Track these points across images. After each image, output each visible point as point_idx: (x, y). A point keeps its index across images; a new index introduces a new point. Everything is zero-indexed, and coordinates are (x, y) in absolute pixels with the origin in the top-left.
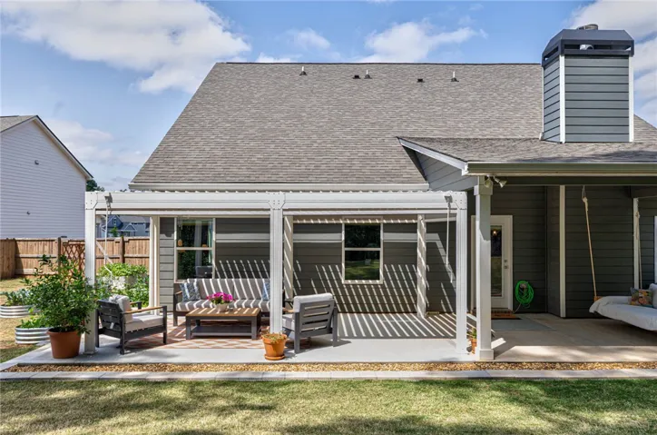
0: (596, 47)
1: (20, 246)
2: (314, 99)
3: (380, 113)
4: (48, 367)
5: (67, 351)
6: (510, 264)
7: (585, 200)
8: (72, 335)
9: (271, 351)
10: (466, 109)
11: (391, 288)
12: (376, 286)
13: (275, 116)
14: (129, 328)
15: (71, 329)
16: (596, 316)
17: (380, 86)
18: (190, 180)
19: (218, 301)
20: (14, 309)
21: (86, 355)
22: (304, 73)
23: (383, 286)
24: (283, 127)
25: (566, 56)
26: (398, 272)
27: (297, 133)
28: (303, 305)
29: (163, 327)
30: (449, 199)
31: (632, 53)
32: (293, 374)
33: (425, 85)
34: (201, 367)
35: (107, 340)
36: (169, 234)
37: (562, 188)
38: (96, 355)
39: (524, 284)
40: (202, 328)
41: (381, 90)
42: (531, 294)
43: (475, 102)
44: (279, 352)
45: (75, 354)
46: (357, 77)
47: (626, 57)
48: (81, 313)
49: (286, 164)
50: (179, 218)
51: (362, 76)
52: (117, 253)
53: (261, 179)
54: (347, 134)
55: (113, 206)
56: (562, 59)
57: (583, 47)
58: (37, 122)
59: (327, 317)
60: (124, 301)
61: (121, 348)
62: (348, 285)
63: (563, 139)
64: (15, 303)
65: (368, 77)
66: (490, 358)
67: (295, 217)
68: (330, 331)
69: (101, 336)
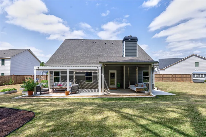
0: (131, 40)
1: (25, 76)
2: (83, 47)
3: (96, 50)
4: (27, 97)
5: (31, 94)
6: (116, 79)
7: (128, 68)
8: (32, 92)
9: (66, 94)
10: (112, 50)
11: (94, 84)
12: (91, 83)
13: (75, 51)
14: (42, 90)
15: (31, 90)
16: (129, 89)
17: (97, 45)
18: (56, 64)
19: (59, 86)
20: (23, 88)
21: (34, 95)
22: (83, 42)
23: (92, 83)
24: (76, 53)
25: (125, 41)
26: (95, 81)
27: (78, 54)
28: (72, 86)
29: (48, 90)
30: (98, 68)
31: (137, 41)
32: (69, 97)
33: (106, 44)
34: (54, 96)
35: (38, 93)
36: (52, 74)
37: (124, 66)
38: (36, 95)
39: (118, 83)
40: (57, 91)
41: (97, 46)
42: (120, 85)
43: (115, 48)
44: (67, 94)
45: (32, 95)
46: (93, 43)
47: (136, 42)
48: (33, 88)
49: (75, 61)
50: (54, 71)
51: (94, 43)
52: (45, 78)
53: (70, 64)
54: (88, 55)
55: (39, 69)
56: (125, 42)
57: (129, 40)
58: (29, 50)
59: (78, 88)
60: (41, 86)
61: (41, 94)
62: (86, 83)
63: (125, 56)
64: (23, 87)
65: (95, 43)
66: (104, 95)
67: (76, 71)
68: (78, 91)
69: (37, 92)
